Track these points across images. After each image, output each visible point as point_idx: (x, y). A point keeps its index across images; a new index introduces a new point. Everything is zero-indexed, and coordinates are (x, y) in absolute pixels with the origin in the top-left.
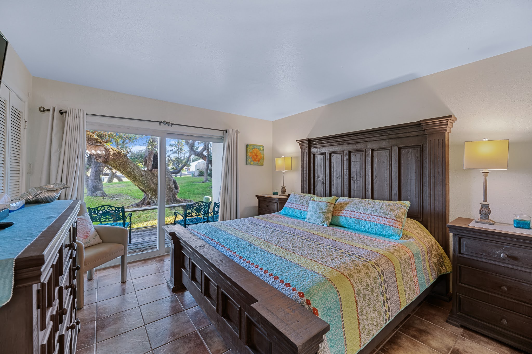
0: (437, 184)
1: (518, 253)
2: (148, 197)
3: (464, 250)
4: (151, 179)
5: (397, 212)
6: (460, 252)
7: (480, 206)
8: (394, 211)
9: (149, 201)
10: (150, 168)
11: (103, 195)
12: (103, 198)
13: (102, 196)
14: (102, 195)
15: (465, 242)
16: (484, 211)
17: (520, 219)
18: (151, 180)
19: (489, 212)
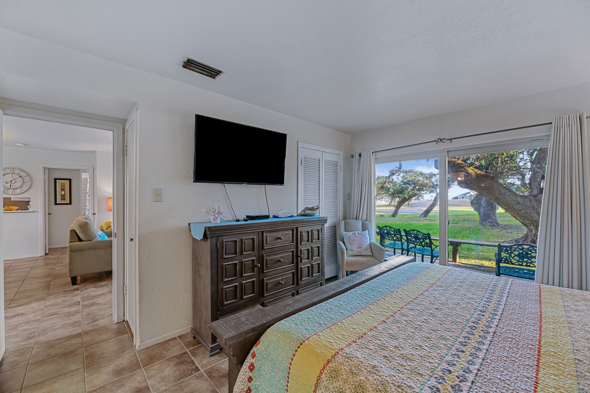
2: (531, 233)
4: (533, 208)
9: (533, 239)
10: (534, 193)
11: (493, 225)
12: (491, 227)
13: (491, 226)
14: (491, 224)
18: (534, 210)
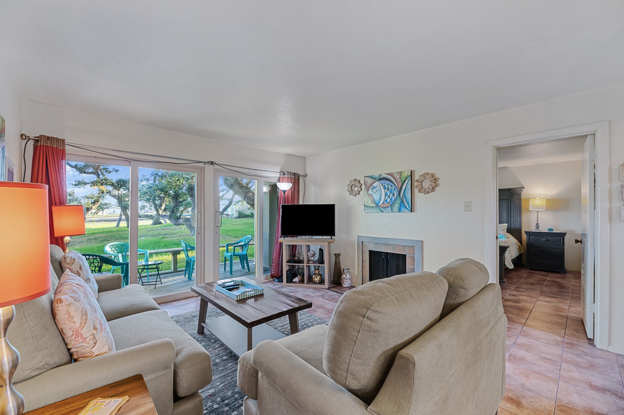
0: (517, 217)
1: (549, 238)
3: (531, 240)
5: (503, 228)
6: (529, 241)
7: (536, 224)
8: (501, 228)
15: (531, 237)
16: (537, 226)
17: (550, 228)
19: (538, 227)
